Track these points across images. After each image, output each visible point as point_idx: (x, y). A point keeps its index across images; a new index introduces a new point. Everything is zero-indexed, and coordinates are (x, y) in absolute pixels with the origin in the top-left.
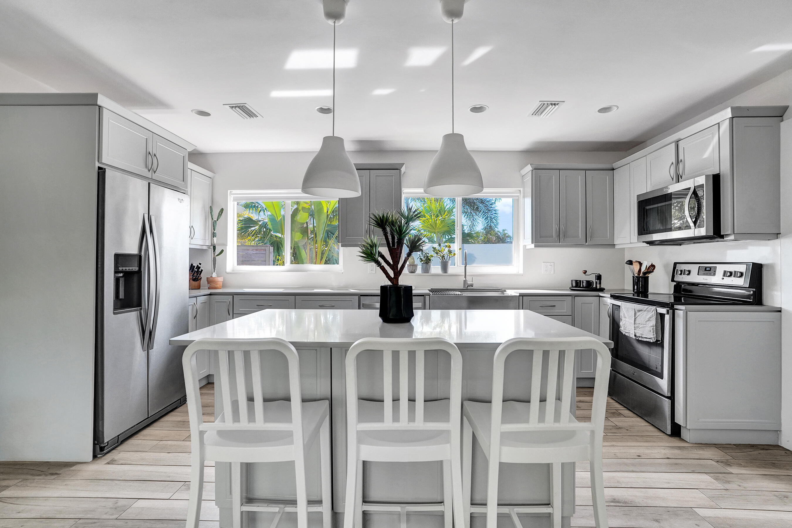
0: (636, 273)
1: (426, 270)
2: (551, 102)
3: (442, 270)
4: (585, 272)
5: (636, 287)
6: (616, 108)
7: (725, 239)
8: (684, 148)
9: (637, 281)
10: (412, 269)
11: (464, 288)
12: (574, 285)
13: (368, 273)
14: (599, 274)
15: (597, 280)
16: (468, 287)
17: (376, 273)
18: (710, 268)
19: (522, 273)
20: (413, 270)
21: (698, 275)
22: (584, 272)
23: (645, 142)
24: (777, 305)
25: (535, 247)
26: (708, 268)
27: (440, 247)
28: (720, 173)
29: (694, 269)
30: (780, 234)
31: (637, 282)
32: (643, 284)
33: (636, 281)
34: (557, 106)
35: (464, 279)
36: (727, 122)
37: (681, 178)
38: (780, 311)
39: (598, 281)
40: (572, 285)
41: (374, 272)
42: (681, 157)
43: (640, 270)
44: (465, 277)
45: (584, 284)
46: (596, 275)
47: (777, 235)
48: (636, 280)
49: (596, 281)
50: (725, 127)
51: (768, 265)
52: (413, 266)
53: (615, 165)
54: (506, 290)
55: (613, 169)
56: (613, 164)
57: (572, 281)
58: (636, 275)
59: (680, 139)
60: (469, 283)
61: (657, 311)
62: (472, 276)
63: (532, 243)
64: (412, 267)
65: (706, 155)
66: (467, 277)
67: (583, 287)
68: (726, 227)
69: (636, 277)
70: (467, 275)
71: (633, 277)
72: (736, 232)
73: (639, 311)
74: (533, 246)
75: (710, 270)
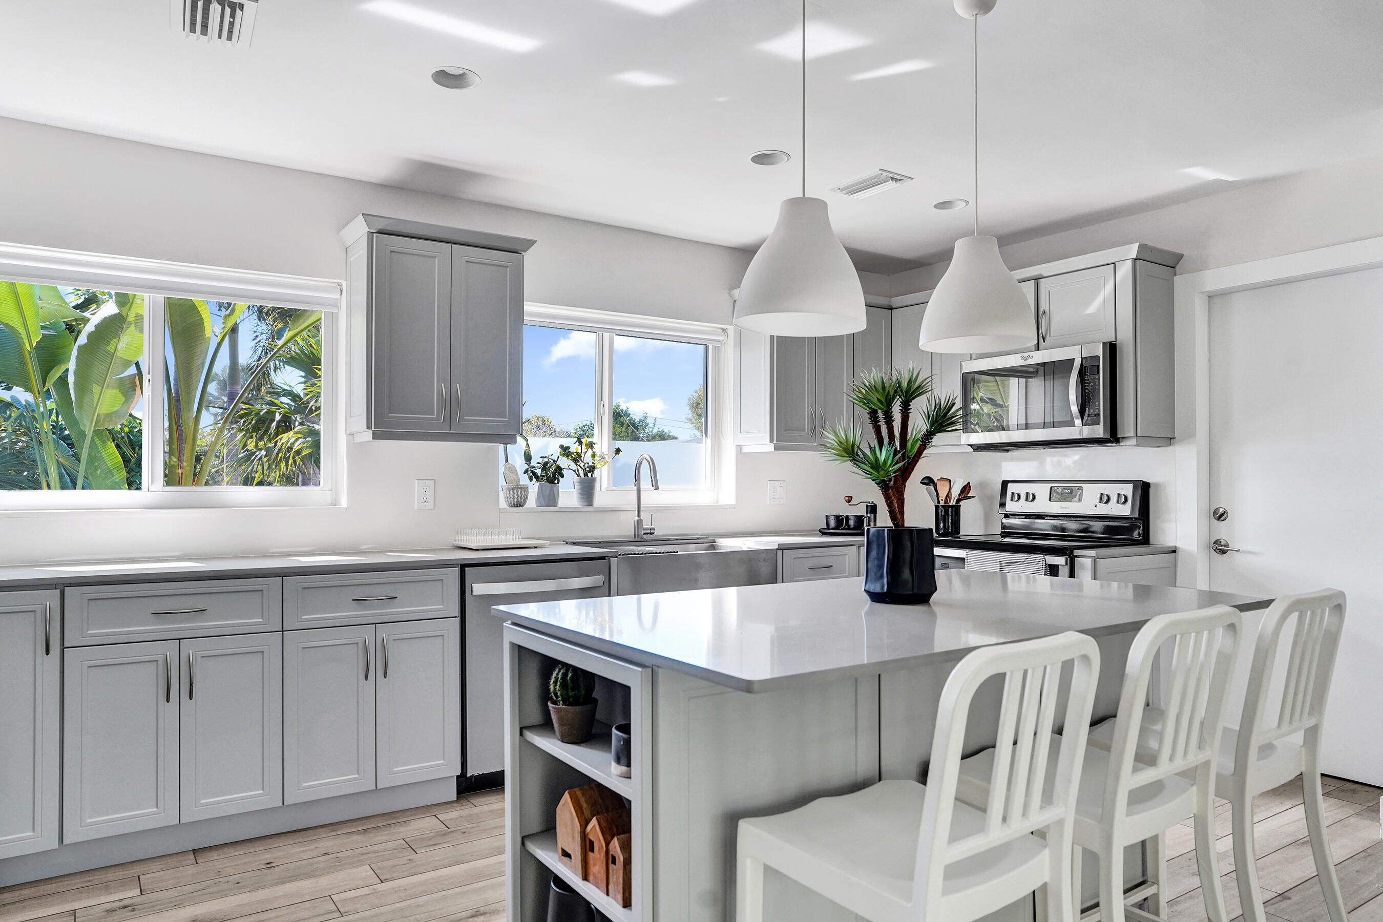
0: (942, 500)
1: (549, 500)
2: (891, 175)
3: (583, 498)
4: (849, 500)
5: (942, 525)
6: (965, 205)
7: (1120, 444)
8: (1049, 292)
9: (944, 512)
10: (521, 497)
11: (637, 539)
12: (832, 523)
13: (416, 508)
14: (873, 503)
15: (871, 513)
16: (643, 536)
17: (434, 507)
18: (1072, 490)
19: (734, 503)
20: (522, 500)
21: (1050, 500)
22: (847, 498)
23: (931, 264)
24: (1170, 543)
25: (775, 450)
26: (1067, 489)
27: (580, 447)
28: (1116, 341)
29: (1042, 491)
30: (1174, 438)
31: (944, 517)
32: (953, 518)
33: (941, 514)
34: (898, 184)
35: (637, 518)
36: (1129, 264)
37: (1044, 342)
38: (1174, 552)
39: (872, 515)
40: (828, 524)
41: (430, 505)
42: (1043, 306)
43: (948, 496)
44: (639, 515)
45: (852, 523)
46: (867, 506)
47: (1170, 440)
48: (942, 512)
49: (869, 515)
50: (1125, 269)
51: (1157, 485)
52: (523, 491)
53: (896, 301)
54: (717, 540)
55: (891, 308)
56: (892, 299)
57: (827, 517)
58: (942, 503)
59: (1041, 275)
60: (646, 525)
61: (1046, 562)
62: (654, 510)
63: (770, 442)
64: (521, 492)
65: (1091, 310)
66: (642, 513)
67: (849, 528)
68: (1126, 426)
69: (942, 506)
70: (641, 509)
71: (937, 507)
72: (1139, 435)
73: (1009, 564)
74: (770, 448)
75: (1071, 493)
